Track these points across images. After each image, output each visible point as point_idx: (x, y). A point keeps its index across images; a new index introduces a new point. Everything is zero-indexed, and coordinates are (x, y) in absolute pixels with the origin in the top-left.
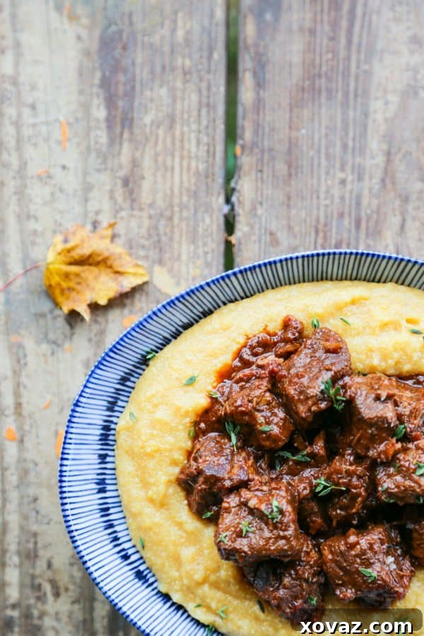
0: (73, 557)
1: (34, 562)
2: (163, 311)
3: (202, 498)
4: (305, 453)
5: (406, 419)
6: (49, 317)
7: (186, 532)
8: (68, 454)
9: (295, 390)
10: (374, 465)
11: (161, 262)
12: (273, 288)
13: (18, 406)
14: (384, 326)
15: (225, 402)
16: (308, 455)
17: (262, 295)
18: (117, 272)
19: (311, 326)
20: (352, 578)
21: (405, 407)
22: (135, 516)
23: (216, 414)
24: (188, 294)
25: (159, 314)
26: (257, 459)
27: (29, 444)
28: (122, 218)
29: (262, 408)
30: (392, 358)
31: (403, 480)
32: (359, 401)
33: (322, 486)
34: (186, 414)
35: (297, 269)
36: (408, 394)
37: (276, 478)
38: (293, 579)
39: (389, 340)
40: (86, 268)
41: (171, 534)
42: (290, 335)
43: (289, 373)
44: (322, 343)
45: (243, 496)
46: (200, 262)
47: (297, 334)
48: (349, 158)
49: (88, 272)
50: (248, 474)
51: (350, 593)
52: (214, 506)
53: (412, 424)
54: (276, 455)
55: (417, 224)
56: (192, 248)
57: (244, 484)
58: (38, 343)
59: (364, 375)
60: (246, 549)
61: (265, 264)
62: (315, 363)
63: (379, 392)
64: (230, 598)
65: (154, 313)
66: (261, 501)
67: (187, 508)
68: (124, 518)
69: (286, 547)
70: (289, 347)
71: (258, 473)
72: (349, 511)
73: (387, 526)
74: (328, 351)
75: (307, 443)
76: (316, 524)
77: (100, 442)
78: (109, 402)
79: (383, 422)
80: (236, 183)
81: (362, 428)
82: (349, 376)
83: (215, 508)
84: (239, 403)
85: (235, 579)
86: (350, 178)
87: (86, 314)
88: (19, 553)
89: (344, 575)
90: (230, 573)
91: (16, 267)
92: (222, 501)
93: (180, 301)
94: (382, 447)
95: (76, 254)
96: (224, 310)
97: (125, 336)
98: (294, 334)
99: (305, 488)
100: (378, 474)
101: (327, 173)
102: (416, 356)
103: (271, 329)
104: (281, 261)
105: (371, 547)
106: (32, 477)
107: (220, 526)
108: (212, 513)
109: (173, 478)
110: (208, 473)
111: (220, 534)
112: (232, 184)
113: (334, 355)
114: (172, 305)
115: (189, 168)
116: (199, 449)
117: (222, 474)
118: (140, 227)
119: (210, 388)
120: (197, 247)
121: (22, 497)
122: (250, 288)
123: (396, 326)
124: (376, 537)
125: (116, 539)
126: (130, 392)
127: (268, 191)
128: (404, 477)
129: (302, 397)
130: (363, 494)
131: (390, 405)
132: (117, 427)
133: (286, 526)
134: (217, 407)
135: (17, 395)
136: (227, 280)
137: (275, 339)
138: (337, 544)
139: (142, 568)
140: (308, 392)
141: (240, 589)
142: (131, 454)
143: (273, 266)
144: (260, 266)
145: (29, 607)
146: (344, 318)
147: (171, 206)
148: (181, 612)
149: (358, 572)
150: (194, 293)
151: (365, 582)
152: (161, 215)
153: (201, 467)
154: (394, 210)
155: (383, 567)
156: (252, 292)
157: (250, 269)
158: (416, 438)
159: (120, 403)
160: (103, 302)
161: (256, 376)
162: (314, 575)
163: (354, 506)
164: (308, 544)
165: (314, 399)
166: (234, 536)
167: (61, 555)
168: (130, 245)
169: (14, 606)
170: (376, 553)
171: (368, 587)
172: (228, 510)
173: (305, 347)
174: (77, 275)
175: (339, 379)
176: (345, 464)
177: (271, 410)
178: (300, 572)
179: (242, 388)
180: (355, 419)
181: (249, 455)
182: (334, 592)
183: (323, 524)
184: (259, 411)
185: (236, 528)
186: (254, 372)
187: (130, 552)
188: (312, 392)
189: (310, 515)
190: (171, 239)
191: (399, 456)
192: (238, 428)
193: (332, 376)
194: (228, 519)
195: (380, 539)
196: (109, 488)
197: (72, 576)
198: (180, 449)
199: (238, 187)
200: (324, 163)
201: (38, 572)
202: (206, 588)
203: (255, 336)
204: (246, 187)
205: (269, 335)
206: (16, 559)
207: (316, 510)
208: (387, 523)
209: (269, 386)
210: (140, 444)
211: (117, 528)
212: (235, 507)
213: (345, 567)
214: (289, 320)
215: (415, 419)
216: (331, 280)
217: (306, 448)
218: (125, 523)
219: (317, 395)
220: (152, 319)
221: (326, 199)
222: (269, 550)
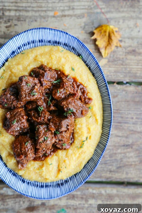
0: (18, 32)
1: (17, 20)
2: (95, 61)
3: (38, 72)
4: (51, 104)
5: (61, 134)
6: (92, 26)
7: (27, 67)
8: (51, 30)
9: (70, 101)
10: (47, 124)
11: (109, 61)
12: (101, 95)
13: (65, 16)
14: (89, 129)
15: (67, 80)
16: (50, 105)
17: (99, 92)
18: (106, 48)
19: (89, 107)
20: (13, 117)
21: (64, 134)
22: (32, 51)
23: (63, 77)
24: (100, 69)
25: (94, 60)
26: (49, 89)
27: (53, 19)
28: (123, 49)
29: (65, 91)
30: (79, 131)
31: (43, 133)
32: (67, 120)
33: (41, 109)
34: (63, 68)
35: (107, 103)
36: (68, 136)
37: (43, 95)
38: (13, 99)
39: (84, 130)
40: (108, 38)
41: (26, 62)
42: (86, 100)
43: (75, 99)
44: (84, 109)
45: (38, 84)
46: (108, 73)
47: (87, 102)
48: (140, 120)
49: (106, 39)
50: (45, 86)
51: (8, 116)
52: (35, 75)
53: (60, 136)
54: (50, 95)
55: (119, 141)
56: (113, 71)
57: (42, 85)
58: (85, 23)
59: (74, 122)
60: (22, 85)
61: (109, 93)
62: (78, 107)
63: (70, 126)
64: (7, 80)
65: (94, 58)
66: (37, 89)
67: (34, 67)
68: (31, 48)
69: (23, 97)
70: (83, 100)
71: (45, 89)
72: (33, 116)
73: (28, 128)
74: (82, 111)
75: (53, 104)
76: (29, 107)
77: (54, 41)
78: (67, 44)
79: (61, 127)
80: (133, 85)
81: (58, 121)
82: (74, 118)
83: (34, 76)
84: (67, 84)
85: (13, 82)
86: (134, 120)
87: (93, 38)
88: (19, 15)
89: (14, 115)
90: (14, 80)
91: (108, 16)
92: (37, 78)
93: (98, 66)
94: (53, 127)
95: (112, 35)
96: (95, 80)
97: (87, 49)
98: (87, 101)
99: (40, 103)
100: (44, 125)
101: (135, 113)
102: (79, 138)
103: (89, 94)
104: (109, 98)
105: (22, 123)
106: (43, 20)
107: (29, 77)
108: (33, 75)
109: (43, 63)
110: (45, 74)
111: (27, 77)
112: (132, 84)
113: (81, 113)
114: (97, 64)
115: (138, 71)
116: (52, 71)
117: (45, 78)
118: (120, 55)
119: (71, 75)
120: (113, 73)
121: (37, 17)
122: (101, 88)
123: (89, 132)
124: (25, 124)
125: (25, 45)
126: (69, 50)
127: (130, 95)
128: (44, 133)
129: (68, 103)
130: (39, 121)
131: (65, 129)
132: (59, 46)
133: (29, 97)
134: (65, 77)
135: (68, 16)
136: (104, 81)
137: (85, 95)
138: (23, 113)
139: (16, 53)
140: (70, 105)
141: (9, 83)
142: (51, 50)
143: (108, 95)
144: (108, 91)
145: (3, 18)
146: (92, 117)
147: (126, 65)
148: (2, 65)
149: (15, 119)
150: (100, 70)
151: (12, 121)
152: (123, 62)
153: (47, 72)
154: (123, 134)
155: (16, 126)
156: (100, 89)
157: (107, 88)
158: (55, 137)
159: (66, 47)
160: (97, 43)
161: (74, 89)
162: (14, 105)
163: (35, 118)
164: (23, 104)
165: (67, 107)
166: (26, 81)
167: (18, 29)
168: (114, 52)
169: (3, 14)
170: (21, 124)
171: (11, 121)
172: (34, 79)
173: (83, 104)
174: (105, 35)
175: (73, 114)
176: (48, 116)
177: (64, 93)
178: (15, 101)
179: (71, 85)
180: (61, 119)
181: (50, 87)
182: (9, 112)
183: (29, 109)
184: (64, 90)
185: (29, 82)
186: (75, 89)
187: (21, 50)
188: (70, 106)
189: (32, 105)
190: (116, 65)
191: (50, 132)
192: (58, 83)
193: (74, 112)
194: (31, 79)
195: (25, 126)
196: (40, 43)
197: (12, 32)
198: (52, 66)
199: (132, 86)
200: (139, 112)
201: (14, 21)
202: (10, 73)
203: (86, 89)
204: (132, 88)
205: (87, 94)
206: (18, 14)
207: (33, 107)
208: (29, 128)
209: (71, 93)
210: (54, 53)
211: (28, 45)
212: (35, 82)
213: (16, 115)
214: (91, 100)
215: (61, 137)
216: (103, 113)
217: (52, 104)
218: (29, 48)
219: (69, 107)
220: (92, 57)
221: (127, 113)
222: (22, 92)
